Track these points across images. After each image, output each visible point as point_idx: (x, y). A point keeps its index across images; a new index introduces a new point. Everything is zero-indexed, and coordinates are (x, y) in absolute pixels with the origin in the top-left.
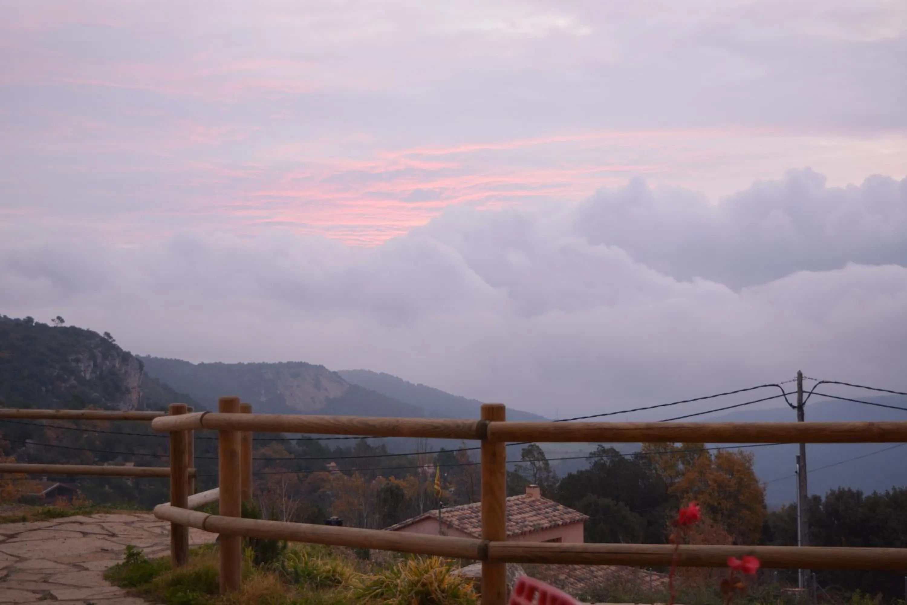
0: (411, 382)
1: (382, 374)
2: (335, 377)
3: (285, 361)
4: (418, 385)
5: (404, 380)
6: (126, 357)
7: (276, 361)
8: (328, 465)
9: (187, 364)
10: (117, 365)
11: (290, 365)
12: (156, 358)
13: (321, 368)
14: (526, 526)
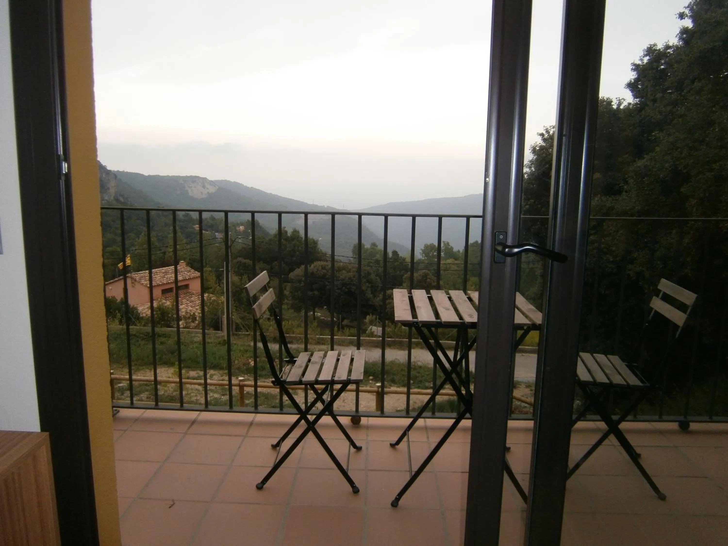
0: (248, 186)
1: (234, 182)
2: (212, 183)
3: (188, 175)
4: (251, 187)
5: (245, 185)
6: (109, 172)
7: (184, 175)
8: (194, 226)
9: (142, 175)
10: (104, 176)
11: (191, 177)
12: (127, 172)
13: (205, 179)
14: (170, 280)
